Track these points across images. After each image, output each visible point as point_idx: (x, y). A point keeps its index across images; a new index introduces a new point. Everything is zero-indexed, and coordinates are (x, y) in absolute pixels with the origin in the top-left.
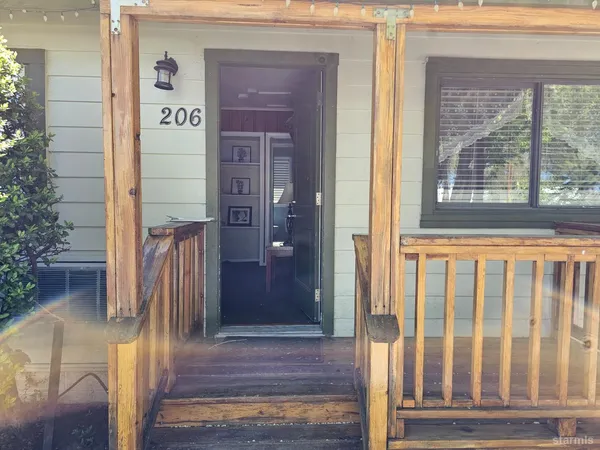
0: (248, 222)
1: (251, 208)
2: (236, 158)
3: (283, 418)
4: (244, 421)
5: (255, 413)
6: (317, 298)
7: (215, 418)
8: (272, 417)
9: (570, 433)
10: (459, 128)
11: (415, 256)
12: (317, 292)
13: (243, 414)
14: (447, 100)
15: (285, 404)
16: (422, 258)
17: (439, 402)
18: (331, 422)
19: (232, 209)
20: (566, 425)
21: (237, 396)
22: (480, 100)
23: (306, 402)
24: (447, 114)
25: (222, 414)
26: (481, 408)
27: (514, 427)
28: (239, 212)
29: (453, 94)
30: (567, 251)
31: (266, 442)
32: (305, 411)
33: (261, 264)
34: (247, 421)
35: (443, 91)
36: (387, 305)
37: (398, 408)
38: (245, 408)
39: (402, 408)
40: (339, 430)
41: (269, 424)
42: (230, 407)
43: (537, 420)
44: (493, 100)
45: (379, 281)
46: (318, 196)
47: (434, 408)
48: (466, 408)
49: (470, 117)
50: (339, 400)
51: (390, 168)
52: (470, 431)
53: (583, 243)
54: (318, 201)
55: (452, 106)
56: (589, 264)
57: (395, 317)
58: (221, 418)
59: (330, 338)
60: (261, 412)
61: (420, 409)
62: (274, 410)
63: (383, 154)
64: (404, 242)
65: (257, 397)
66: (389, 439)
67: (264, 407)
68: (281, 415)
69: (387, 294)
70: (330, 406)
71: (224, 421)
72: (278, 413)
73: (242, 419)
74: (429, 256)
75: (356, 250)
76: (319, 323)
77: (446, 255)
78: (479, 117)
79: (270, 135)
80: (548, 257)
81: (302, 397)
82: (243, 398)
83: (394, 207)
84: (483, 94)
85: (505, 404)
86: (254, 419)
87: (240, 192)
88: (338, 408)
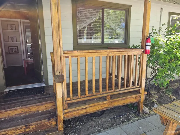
0: (17, 52)
1: (18, 47)
2: (9, 28)
3: (31, 112)
4: (16, 116)
5: (20, 112)
6: (42, 74)
7: (5, 117)
8: (27, 112)
9: (109, 99)
10: (83, 20)
11: (68, 57)
12: (42, 72)
13: (15, 113)
14: (79, 11)
15: (31, 107)
16: (70, 57)
17: (77, 97)
18: (47, 110)
19: (10, 48)
20: (108, 97)
21: (13, 108)
22: (88, 12)
23: (38, 106)
24: (79, 16)
25: (7, 115)
26: (88, 97)
27: (97, 100)
28: (13, 48)
29: (81, 9)
30: (107, 53)
31: (25, 120)
32: (38, 108)
33: (24, 66)
34: (17, 115)
35: (77, 8)
36: (60, 72)
37: (66, 101)
38: (16, 111)
39: (67, 101)
40: (50, 111)
41: (26, 114)
42: (10, 112)
43: (102, 97)
44: (92, 12)
45: (57, 65)
46: (40, 41)
47: (76, 99)
48: (84, 98)
49: (86, 17)
50: (49, 103)
51: (58, 29)
52: (86, 103)
53: (110, 51)
54: (40, 43)
55: (80, 13)
56: (112, 56)
57: (63, 75)
58: (7, 116)
59: (48, 86)
60: (22, 112)
61: (72, 100)
62: (27, 110)
63: (55, 25)
64: (64, 52)
65: (20, 107)
66: (63, 110)
67: (23, 110)
68: (30, 111)
69: (60, 69)
70: (46, 105)
71: (8, 117)
72: (28, 111)
73: (16, 115)
74: (72, 57)
75: (51, 57)
76: (43, 82)
77: (77, 56)
78: (88, 17)
79: (22, 20)
80: (103, 55)
81: (37, 104)
82: (15, 108)
83: (60, 42)
84: (89, 10)
85: (94, 94)
86: (20, 114)
87: (13, 41)
88: (49, 105)
